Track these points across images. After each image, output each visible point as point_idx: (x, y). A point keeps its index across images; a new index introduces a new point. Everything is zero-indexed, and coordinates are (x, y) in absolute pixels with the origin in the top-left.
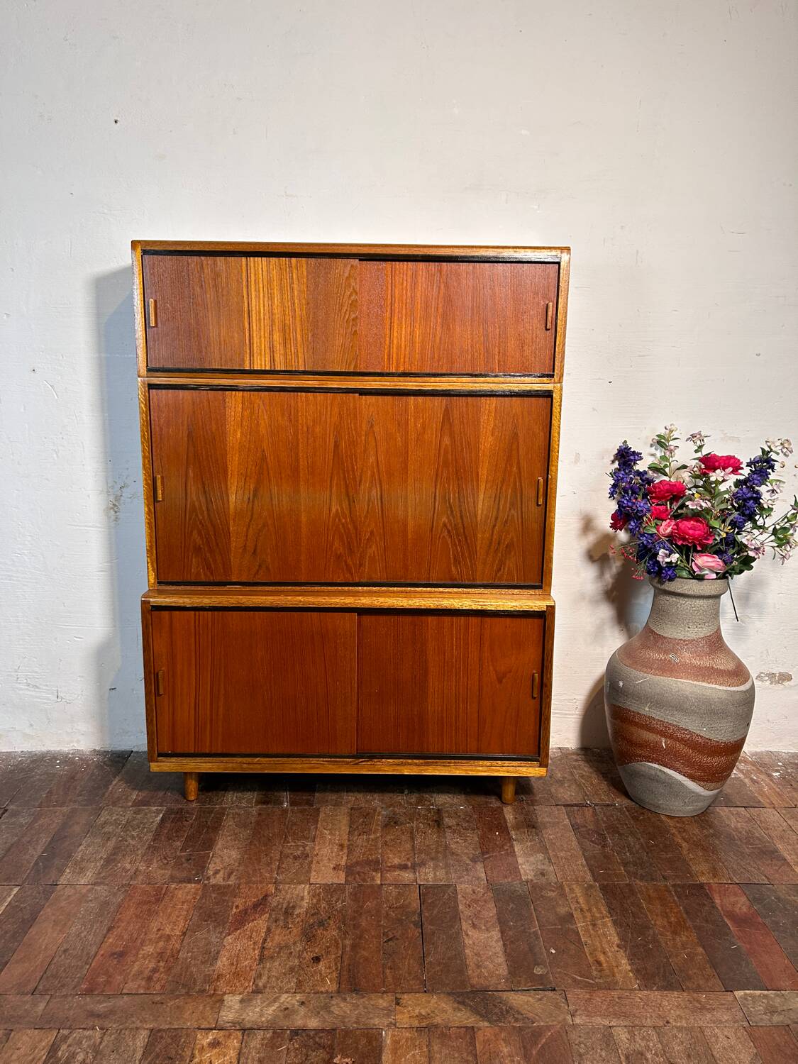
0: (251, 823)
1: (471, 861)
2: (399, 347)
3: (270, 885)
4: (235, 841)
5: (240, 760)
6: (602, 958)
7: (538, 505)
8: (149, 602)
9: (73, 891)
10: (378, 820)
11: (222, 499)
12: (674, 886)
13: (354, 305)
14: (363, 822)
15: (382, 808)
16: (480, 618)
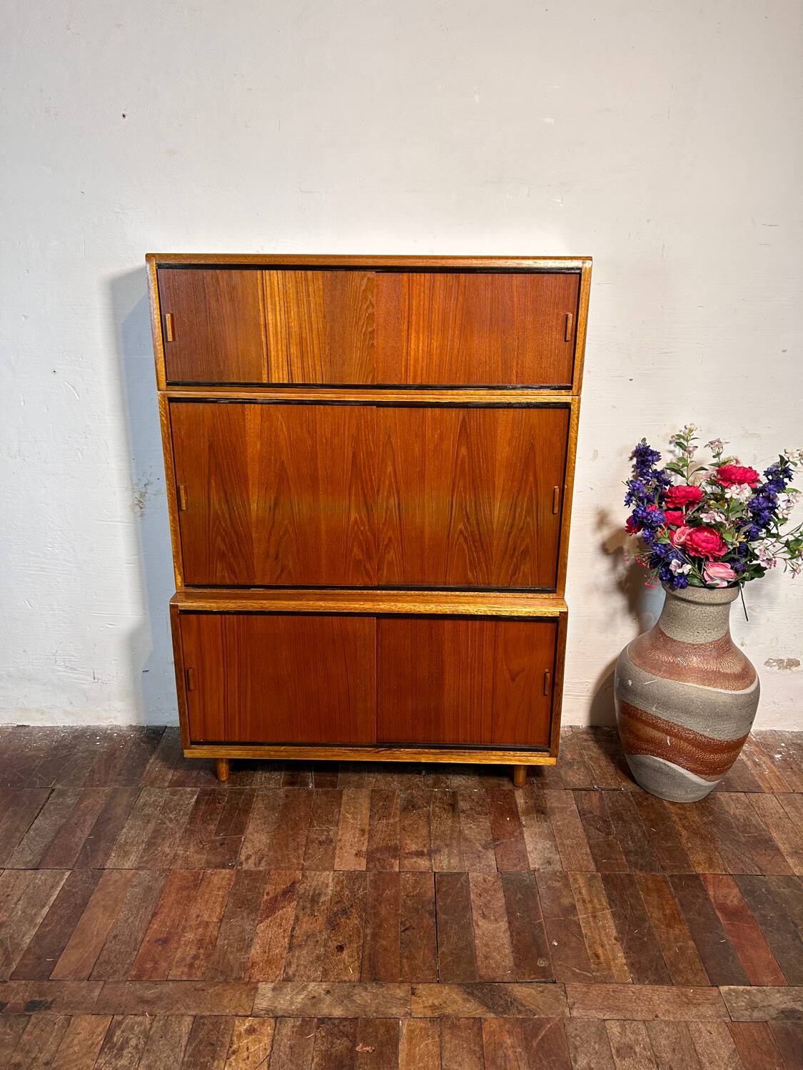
0: (279, 805)
1: (483, 848)
2: (416, 360)
3: (297, 872)
4: (265, 824)
5: (267, 748)
6: (600, 952)
7: (553, 513)
8: (177, 606)
9: (119, 876)
10: (397, 803)
11: (244, 507)
12: (671, 876)
13: (371, 318)
14: (384, 805)
15: (401, 790)
16: (494, 622)
